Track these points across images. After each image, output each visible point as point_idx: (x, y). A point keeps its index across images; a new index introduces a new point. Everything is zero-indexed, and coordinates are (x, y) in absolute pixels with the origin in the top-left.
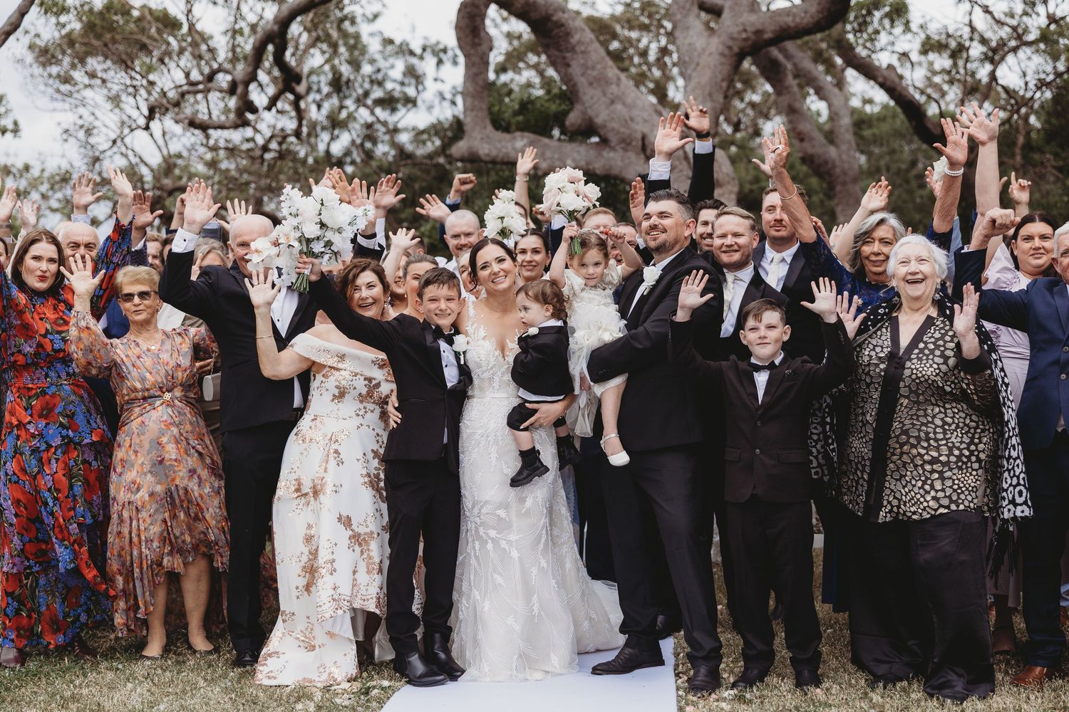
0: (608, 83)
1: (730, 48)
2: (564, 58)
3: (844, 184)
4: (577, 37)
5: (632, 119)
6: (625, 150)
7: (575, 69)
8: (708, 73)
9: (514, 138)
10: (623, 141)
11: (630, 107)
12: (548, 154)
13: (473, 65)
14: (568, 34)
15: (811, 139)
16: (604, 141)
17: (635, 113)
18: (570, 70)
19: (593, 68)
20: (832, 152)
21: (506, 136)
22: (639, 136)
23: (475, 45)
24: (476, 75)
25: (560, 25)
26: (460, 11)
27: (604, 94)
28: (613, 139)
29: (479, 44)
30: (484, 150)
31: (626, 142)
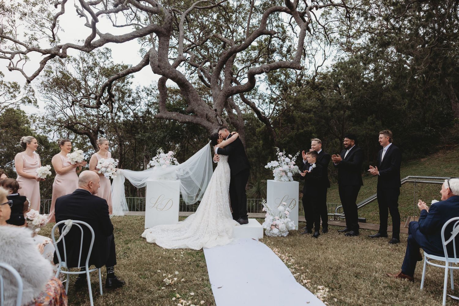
0: (198, 100)
1: (225, 94)
2: (187, 94)
3: (240, 129)
4: (191, 88)
5: (204, 110)
6: (201, 117)
7: (190, 97)
8: (220, 100)
9: (173, 113)
10: (201, 115)
11: (204, 107)
12: (182, 118)
13: (162, 94)
14: (189, 88)
15: (233, 119)
16: (196, 115)
17: (205, 108)
18: (189, 97)
19: (194, 97)
20: (238, 122)
21: (171, 113)
22: (205, 114)
23: (163, 89)
24: (163, 97)
25: (187, 85)
26: (159, 80)
27: (197, 103)
28: (199, 115)
29: (164, 89)
30: (164, 116)
31: (202, 116)
